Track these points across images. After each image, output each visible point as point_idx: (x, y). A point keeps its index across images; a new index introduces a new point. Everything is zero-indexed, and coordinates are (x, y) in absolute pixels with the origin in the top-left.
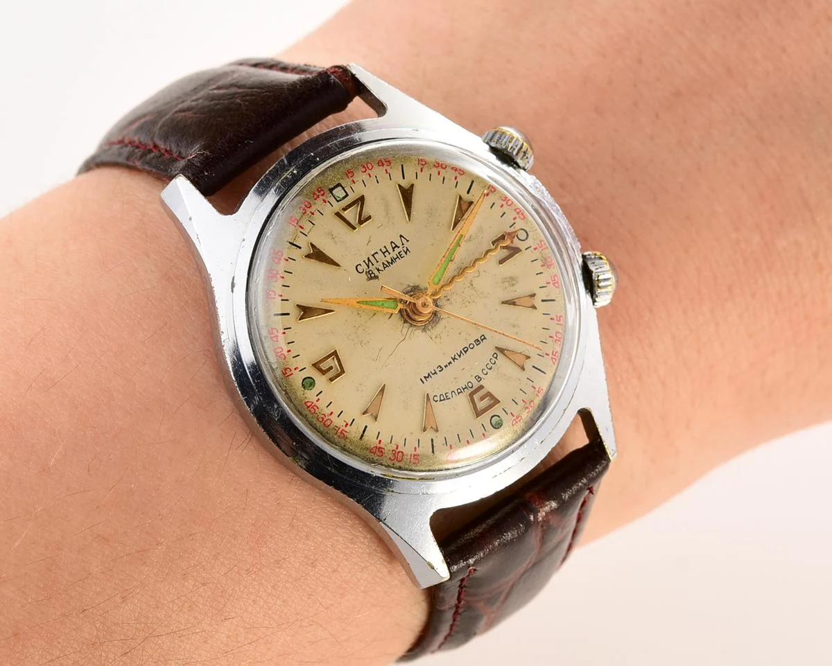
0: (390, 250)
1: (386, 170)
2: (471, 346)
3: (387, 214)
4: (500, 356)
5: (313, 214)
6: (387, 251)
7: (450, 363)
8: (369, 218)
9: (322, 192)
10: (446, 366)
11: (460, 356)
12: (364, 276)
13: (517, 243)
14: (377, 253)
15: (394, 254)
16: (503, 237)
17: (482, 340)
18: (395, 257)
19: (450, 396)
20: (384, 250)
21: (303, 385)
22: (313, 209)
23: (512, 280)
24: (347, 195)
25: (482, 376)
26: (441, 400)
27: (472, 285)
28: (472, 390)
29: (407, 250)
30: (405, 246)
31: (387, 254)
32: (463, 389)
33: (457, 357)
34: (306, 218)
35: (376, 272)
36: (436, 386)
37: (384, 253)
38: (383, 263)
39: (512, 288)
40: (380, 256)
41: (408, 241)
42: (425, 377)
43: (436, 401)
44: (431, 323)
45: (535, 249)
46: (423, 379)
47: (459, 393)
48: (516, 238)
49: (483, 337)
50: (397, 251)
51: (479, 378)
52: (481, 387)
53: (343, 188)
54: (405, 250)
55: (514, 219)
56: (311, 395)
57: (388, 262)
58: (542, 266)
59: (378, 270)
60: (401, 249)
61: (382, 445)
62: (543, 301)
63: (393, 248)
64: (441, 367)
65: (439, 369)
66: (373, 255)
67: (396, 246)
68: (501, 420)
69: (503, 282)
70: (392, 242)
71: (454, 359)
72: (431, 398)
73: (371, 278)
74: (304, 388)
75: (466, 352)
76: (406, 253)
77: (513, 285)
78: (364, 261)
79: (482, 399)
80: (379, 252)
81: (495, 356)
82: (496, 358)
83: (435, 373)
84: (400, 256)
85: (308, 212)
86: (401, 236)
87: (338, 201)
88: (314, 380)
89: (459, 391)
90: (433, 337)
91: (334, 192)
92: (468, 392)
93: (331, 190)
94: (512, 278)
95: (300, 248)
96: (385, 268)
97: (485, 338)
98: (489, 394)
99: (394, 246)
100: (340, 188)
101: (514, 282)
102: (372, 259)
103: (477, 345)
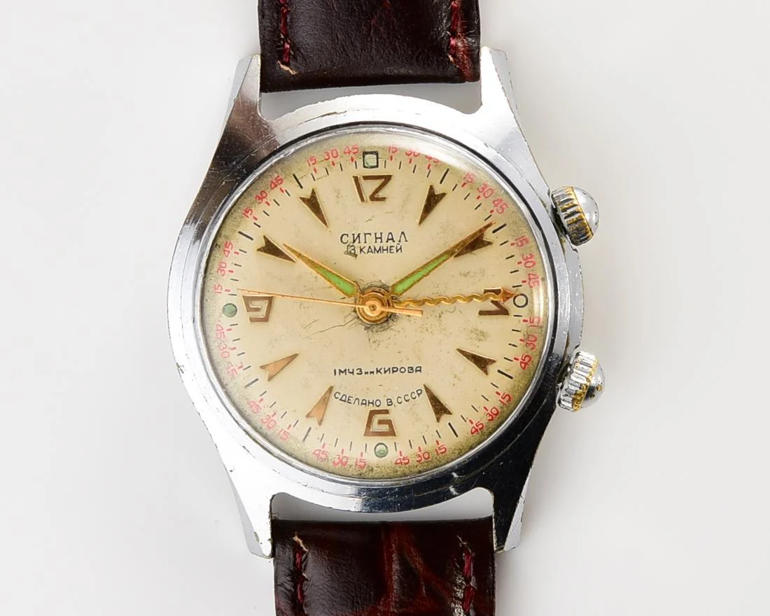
0: (384, 239)
1: (429, 165)
2: (403, 370)
3: (403, 206)
4: (425, 395)
5: (334, 165)
6: (381, 238)
7: (372, 372)
8: (383, 199)
9: (356, 150)
10: (367, 373)
11: (385, 372)
12: (344, 247)
13: (509, 304)
14: (370, 234)
15: (385, 245)
16: (497, 292)
17: (416, 371)
18: (385, 248)
19: (352, 400)
20: (378, 236)
21: (224, 308)
22: (336, 160)
23: (482, 336)
24: (377, 166)
25: (394, 401)
26: (341, 400)
27: (440, 316)
28: (377, 409)
29: (401, 248)
30: (401, 244)
31: (379, 240)
32: (369, 403)
33: (382, 371)
34: (325, 164)
35: (358, 251)
36: (345, 385)
37: (376, 238)
38: (370, 247)
39: (477, 342)
40: (371, 239)
41: (406, 241)
42: (340, 371)
43: (337, 398)
44: (379, 326)
45: (525, 321)
46: (337, 372)
47: (362, 404)
48: (512, 299)
49: (418, 369)
50: (389, 244)
51: (390, 403)
52: (387, 412)
53: (377, 158)
54: (398, 248)
55: (524, 282)
56: (226, 321)
57: (375, 249)
58: (521, 340)
59: (361, 250)
60: (395, 244)
61: (261, 405)
62: (499, 371)
63: (388, 239)
64: (361, 371)
65: (358, 371)
66: (365, 234)
67: (392, 239)
68: (387, 452)
69: (471, 332)
70: (390, 233)
71: (378, 371)
72: (333, 393)
73: (350, 253)
74: (223, 312)
75: (393, 371)
76: (397, 251)
77: (480, 340)
78: (353, 235)
79: (380, 422)
80: (373, 235)
81: (419, 392)
82: (419, 395)
83: (353, 373)
84: (389, 249)
85: (330, 160)
86: (403, 233)
87: (365, 167)
88: (236, 311)
89: (364, 402)
90: (371, 341)
91: (367, 156)
92: (372, 408)
93: (365, 153)
94: (482, 333)
95: (301, 187)
96: (368, 252)
97: (420, 371)
98: (389, 422)
99: (390, 237)
100: (375, 156)
101: (482, 338)
102: (362, 236)
103: (409, 372)
